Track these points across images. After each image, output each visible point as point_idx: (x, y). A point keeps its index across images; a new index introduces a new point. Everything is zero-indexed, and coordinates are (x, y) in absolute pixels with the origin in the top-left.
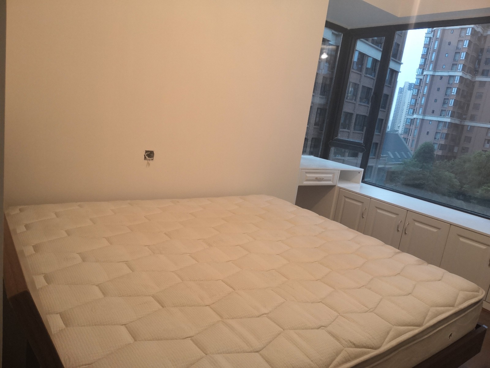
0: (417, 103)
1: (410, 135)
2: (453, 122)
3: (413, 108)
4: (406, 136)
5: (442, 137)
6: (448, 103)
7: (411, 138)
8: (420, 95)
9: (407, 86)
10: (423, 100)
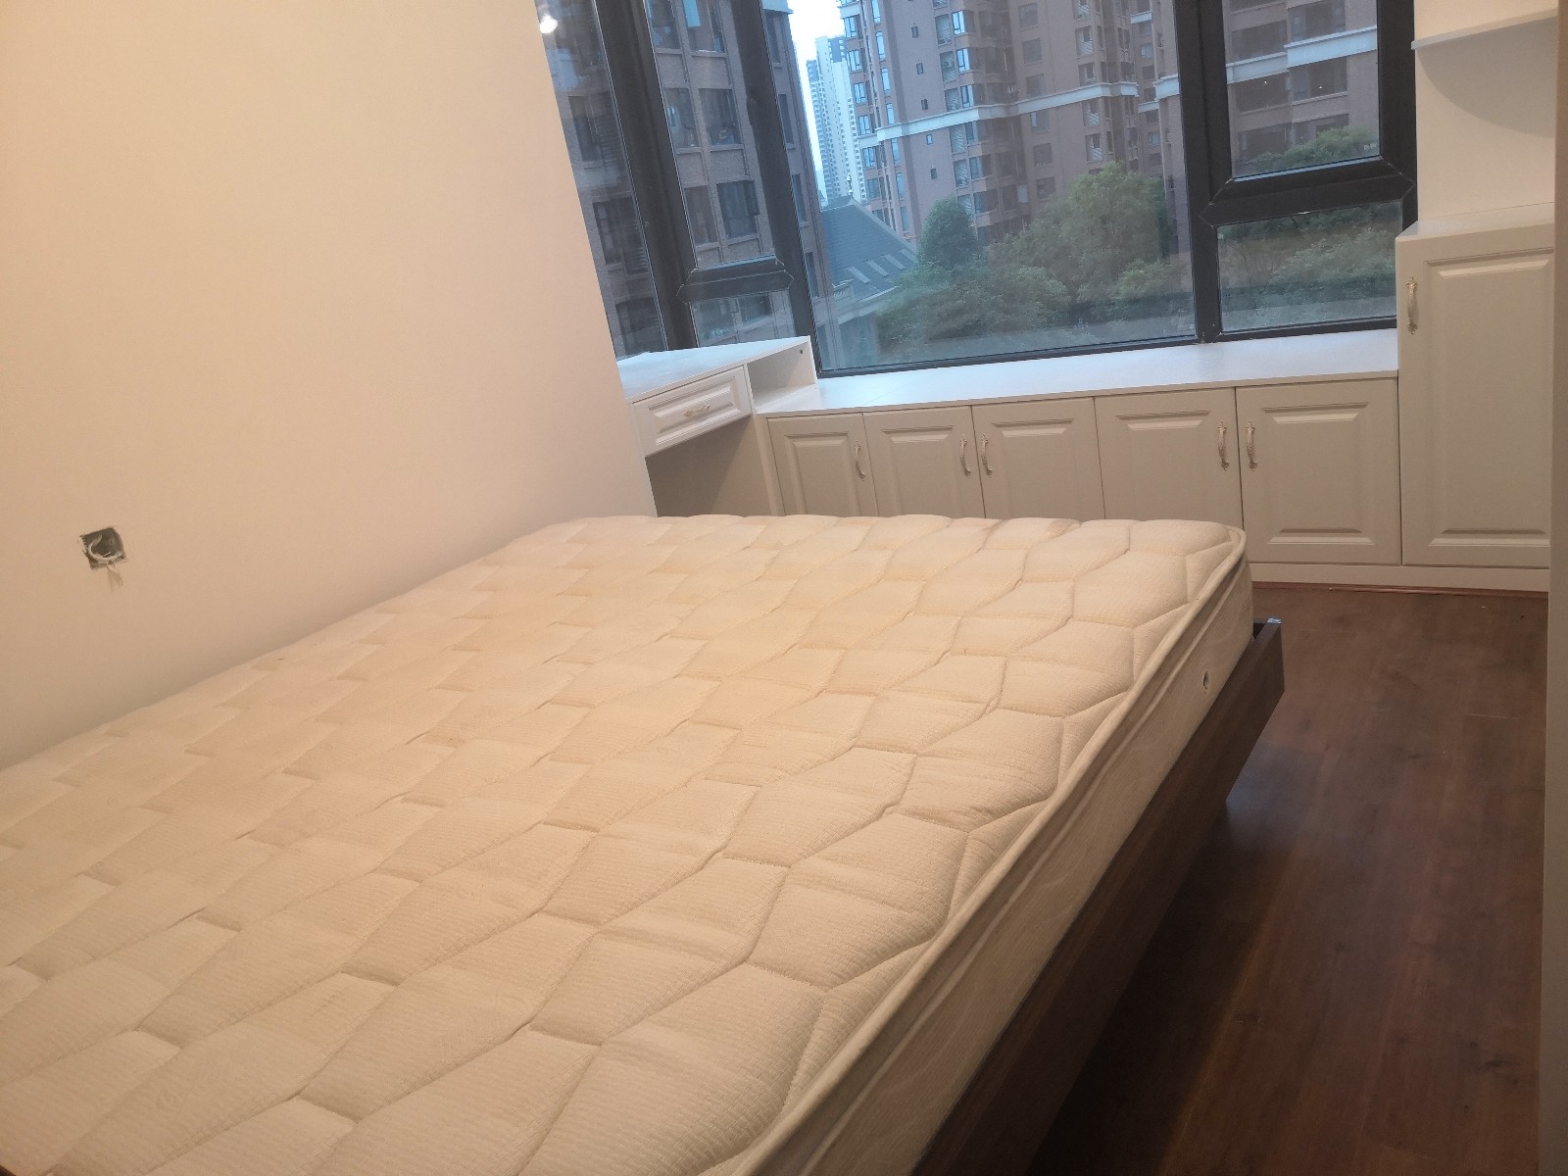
0: (873, 94)
1: (887, 196)
2: (988, 115)
3: (868, 113)
4: (878, 204)
5: (974, 171)
6: (956, 65)
7: (893, 205)
8: (872, 66)
9: (826, 49)
10: (886, 76)
